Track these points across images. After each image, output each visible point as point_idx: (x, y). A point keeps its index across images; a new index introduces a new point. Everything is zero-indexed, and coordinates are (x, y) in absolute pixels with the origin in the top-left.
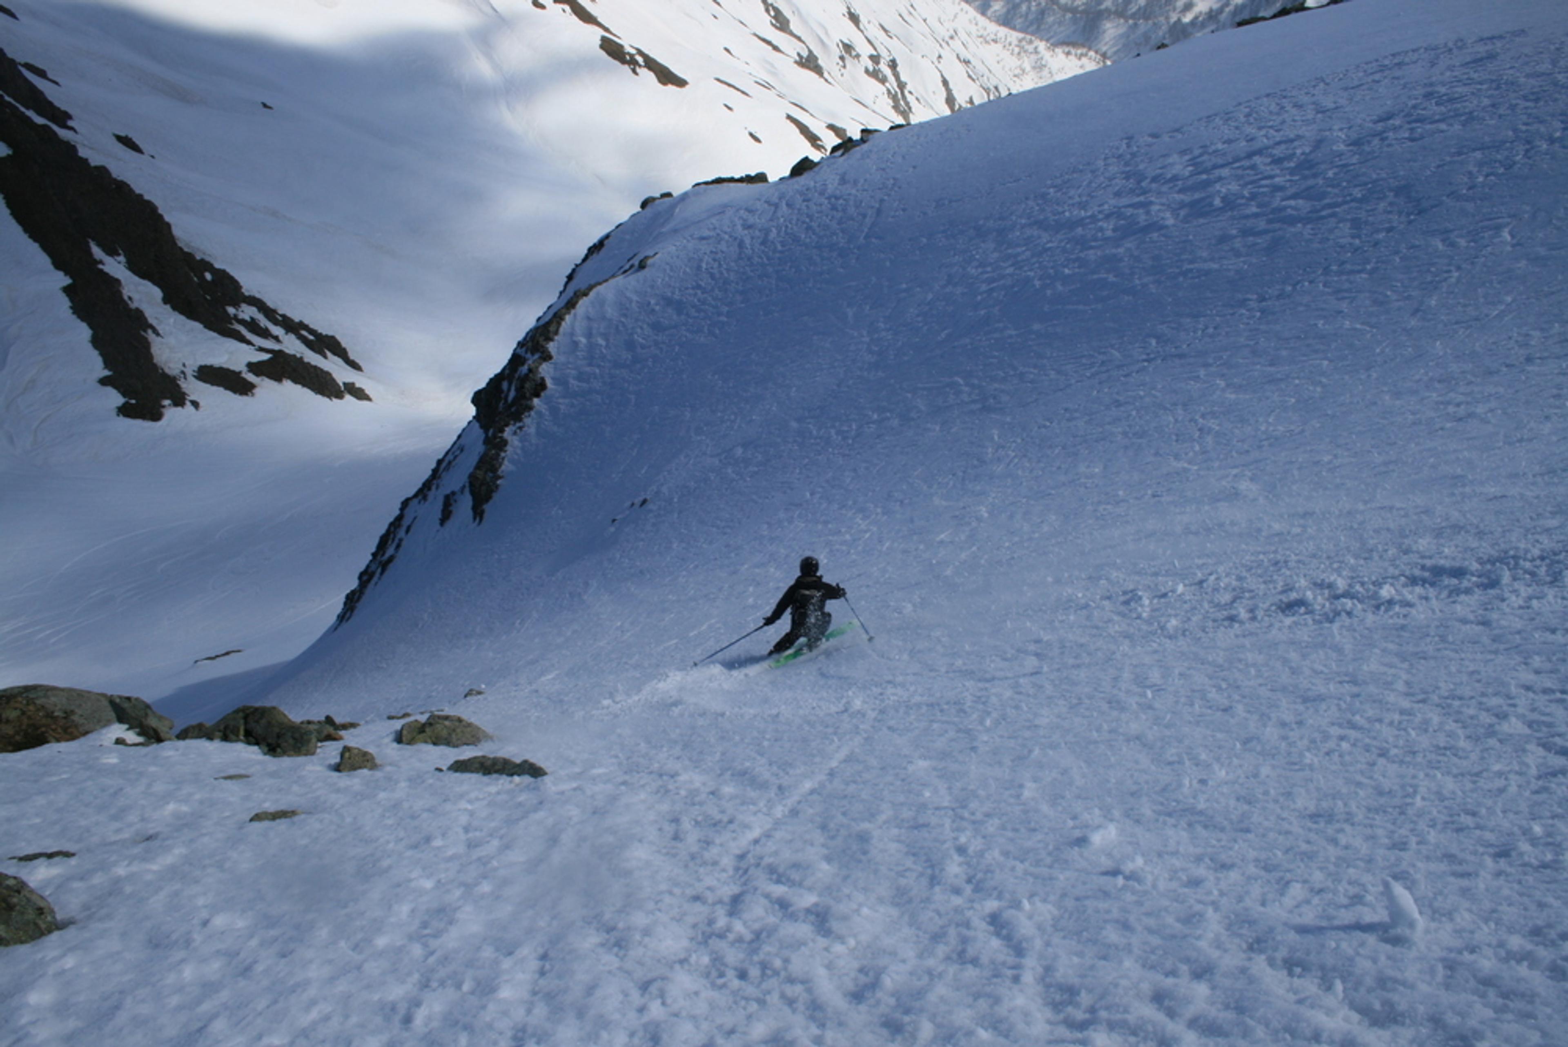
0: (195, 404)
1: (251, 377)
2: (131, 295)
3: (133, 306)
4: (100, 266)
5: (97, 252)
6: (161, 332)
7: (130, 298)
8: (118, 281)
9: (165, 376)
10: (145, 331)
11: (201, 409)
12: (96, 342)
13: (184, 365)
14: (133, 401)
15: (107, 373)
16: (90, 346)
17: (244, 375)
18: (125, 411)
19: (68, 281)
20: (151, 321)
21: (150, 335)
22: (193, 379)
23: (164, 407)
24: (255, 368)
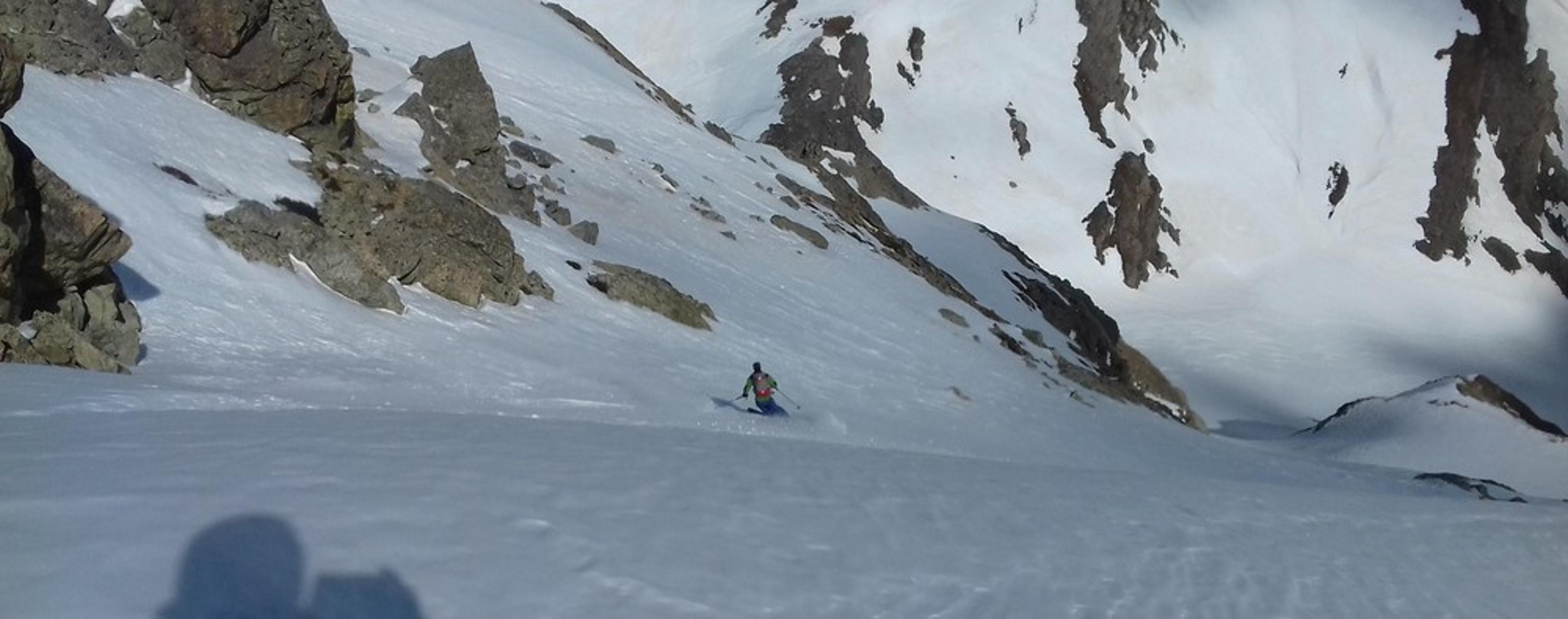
0: (1468, 262)
1: (1522, 260)
2: (1482, 170)
3: (1476, 176)
4: (1476, 139)
5: (1482, 127)
6: (1481, 203)
7: (1478, 170)
8: (1479, 155)
9: (1462, 233)
10: (1471, 197)
11: (1469, 267)
12: (1433, 193)
13: (1481, 232)
14: (1429, 242)
15: (1426, 216)
16: (1428, 193)
17: (1518, 257)
18: (1420, 246)
19: (1446, 143)
20: (1480, 192)
21: (1472, 202)
22: (1481, 245)
23: (1446, 253)
24: (1531, 256)
